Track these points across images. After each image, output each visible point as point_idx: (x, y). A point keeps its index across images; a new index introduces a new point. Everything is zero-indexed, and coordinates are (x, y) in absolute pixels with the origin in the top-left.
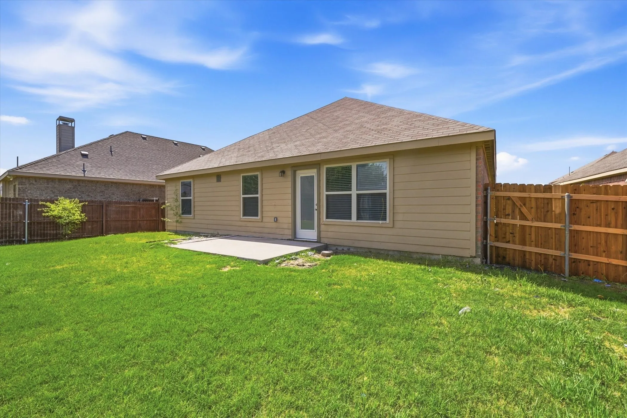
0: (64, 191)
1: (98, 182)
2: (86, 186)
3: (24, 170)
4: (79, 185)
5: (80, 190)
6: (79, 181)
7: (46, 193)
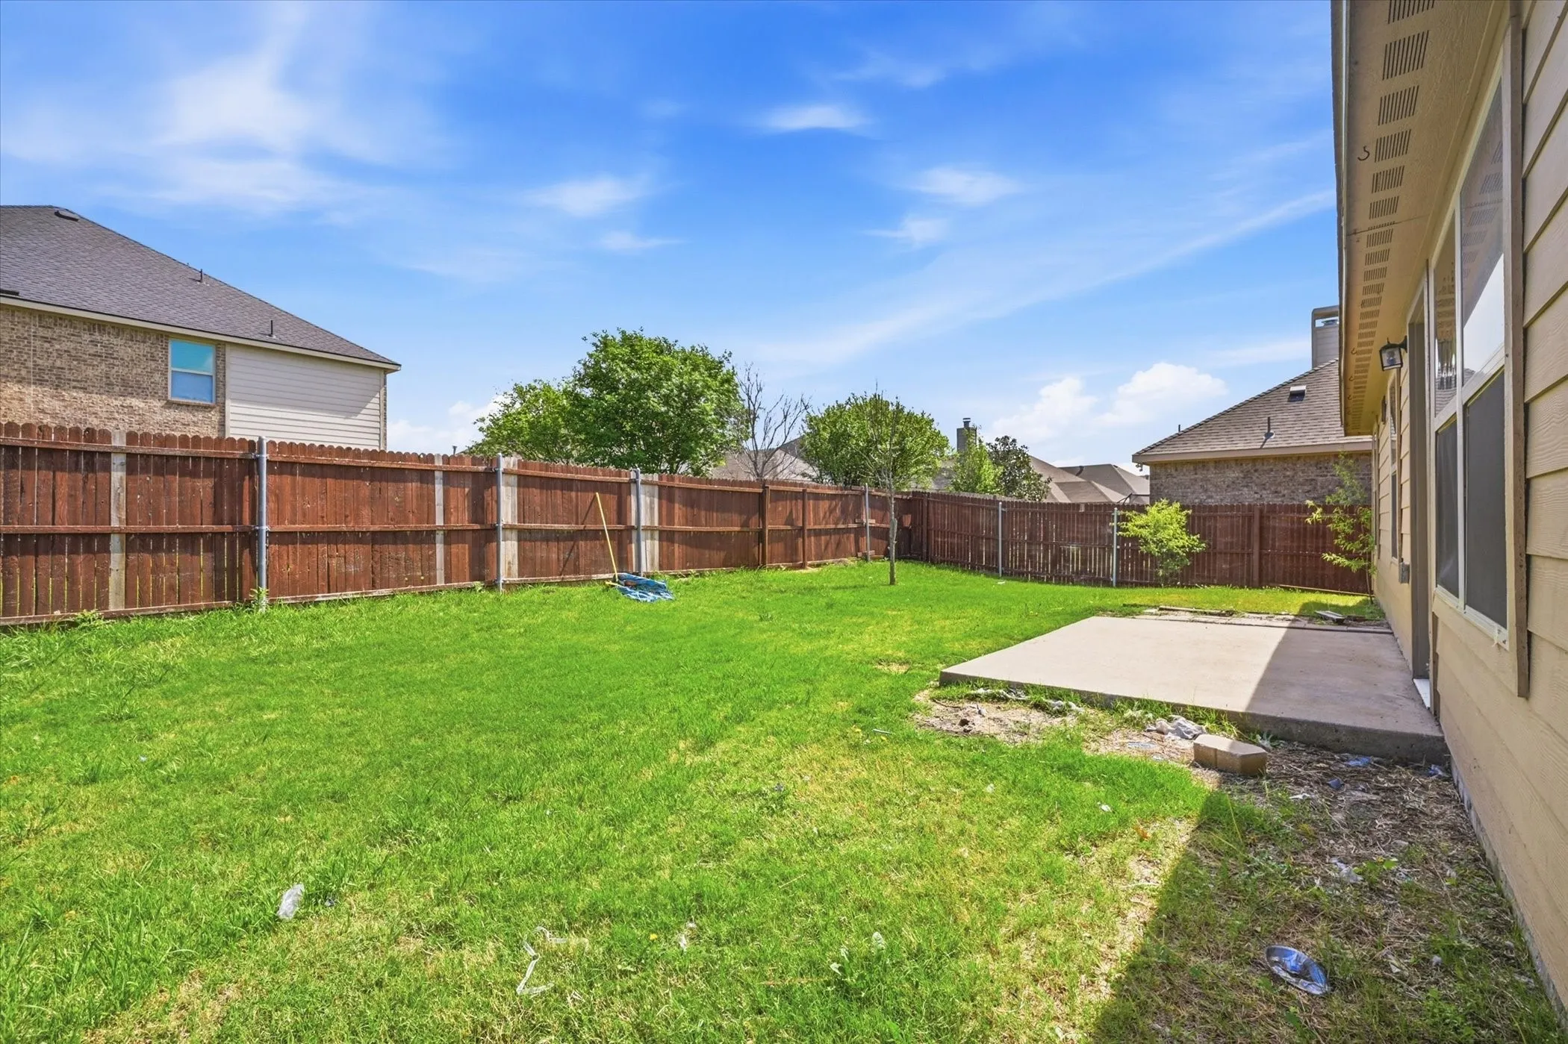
0: (1225, 486)
1: (1299, 457)
2: (1272, 470)
3: (1155, 452)
4: (1256, 471)
5: (1257, 481)
6: (1254, 460)
7: (1193, 493)
